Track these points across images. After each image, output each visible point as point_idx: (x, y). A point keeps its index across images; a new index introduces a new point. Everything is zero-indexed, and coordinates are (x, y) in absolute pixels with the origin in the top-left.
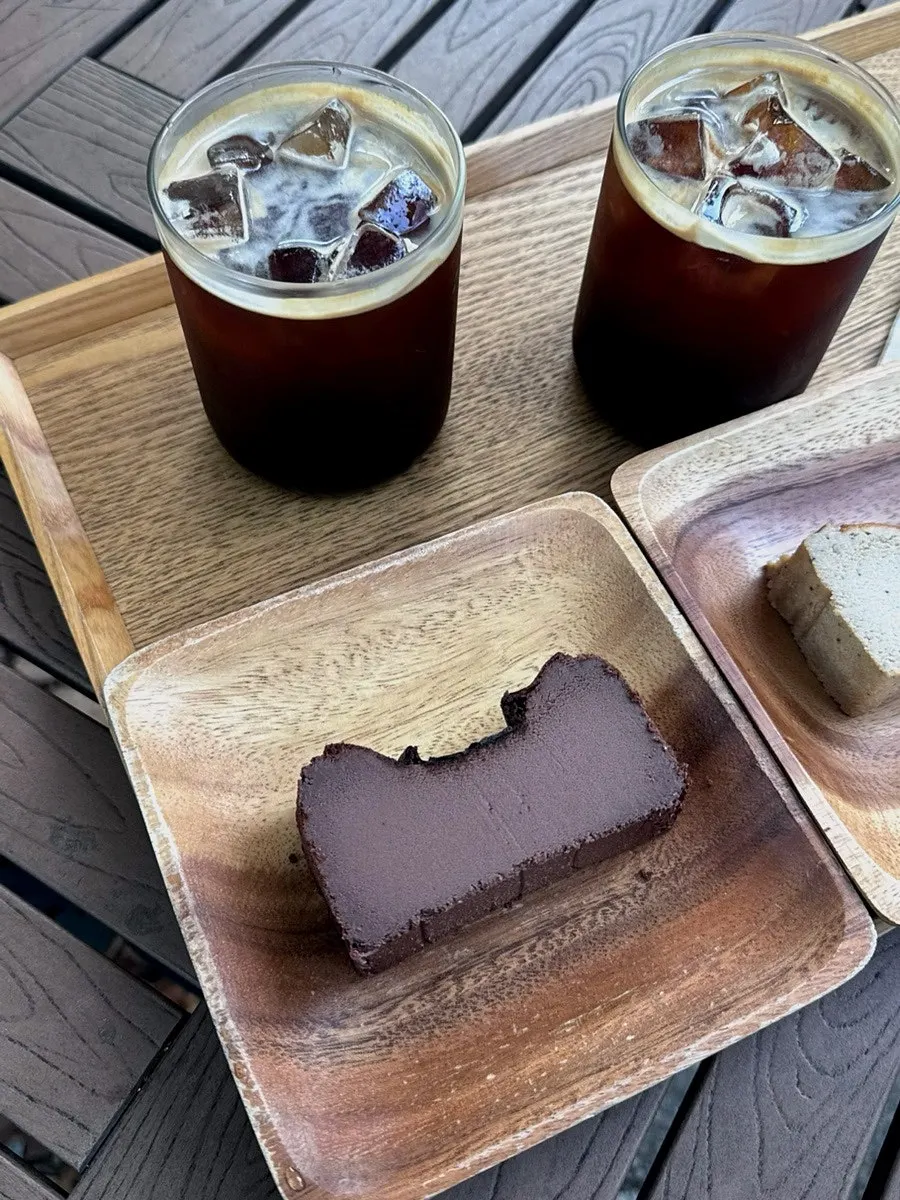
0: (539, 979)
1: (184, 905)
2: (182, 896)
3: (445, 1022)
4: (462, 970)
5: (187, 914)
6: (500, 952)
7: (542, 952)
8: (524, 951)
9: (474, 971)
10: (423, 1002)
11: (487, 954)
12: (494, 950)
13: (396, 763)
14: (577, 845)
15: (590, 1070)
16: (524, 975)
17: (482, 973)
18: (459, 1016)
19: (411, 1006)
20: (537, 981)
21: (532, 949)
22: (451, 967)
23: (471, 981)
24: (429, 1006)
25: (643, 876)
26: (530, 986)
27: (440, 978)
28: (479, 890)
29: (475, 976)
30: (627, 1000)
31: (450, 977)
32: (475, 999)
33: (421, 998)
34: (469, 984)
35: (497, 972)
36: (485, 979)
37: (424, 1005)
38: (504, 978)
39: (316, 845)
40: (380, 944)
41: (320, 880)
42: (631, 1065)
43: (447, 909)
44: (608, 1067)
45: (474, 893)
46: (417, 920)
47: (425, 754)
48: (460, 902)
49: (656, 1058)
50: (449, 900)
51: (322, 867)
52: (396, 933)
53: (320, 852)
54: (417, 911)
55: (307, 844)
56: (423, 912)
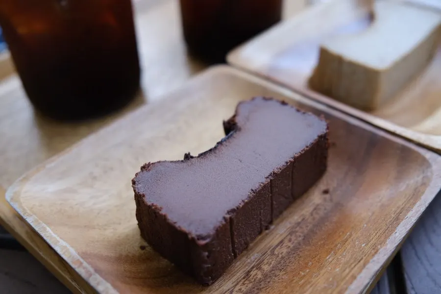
0: (301, 250)
1: (88, 272)
2: (84, 268)
3: (263, 288)
4: (259, 264)
5: (91, 275)
6: (275, 248)
7: (296, 240)
8: (286, 243)
9: (266, 261)
10: (246, 285)
11: (269, 252)
12: (271, 249)
13: (182, 161)
14: (292, 160)
15: (353, 265)
16: (293, 252)
17: (270, 260)
18: (269, 282)
19: (240, 289)
20: (301, 251)
21: (290, 241)
22: (253, 265)
23: (267, 266)
24: (250, 285)
25: (326, 192)
26: (298, 255)
27: (249, 272)
28: (253, 194)
29: (267, 263)
30: (351, 235)
31: (255, 269)
32: (273, 272)
33: (244, 284)
34: (266, 268)
35: (278, 257)
36: (273, 262)
37: (247, 286)
38: (283, 258)
39: (155, 204)
40: (212, 232)
41: (164, 218)
42: (373, 252)
43: (241, 206)
44: (362, 259)
45: (251, 196)
46: (228, 216)
47: (195, 154)
48: (246, 201)
49: (383, 243)
50: (240, 201)
51: (163, 212)
52: (218, 224)
53: (159, 206)
54: (226, 212)
55: (150, 207)
56: (228, 212)
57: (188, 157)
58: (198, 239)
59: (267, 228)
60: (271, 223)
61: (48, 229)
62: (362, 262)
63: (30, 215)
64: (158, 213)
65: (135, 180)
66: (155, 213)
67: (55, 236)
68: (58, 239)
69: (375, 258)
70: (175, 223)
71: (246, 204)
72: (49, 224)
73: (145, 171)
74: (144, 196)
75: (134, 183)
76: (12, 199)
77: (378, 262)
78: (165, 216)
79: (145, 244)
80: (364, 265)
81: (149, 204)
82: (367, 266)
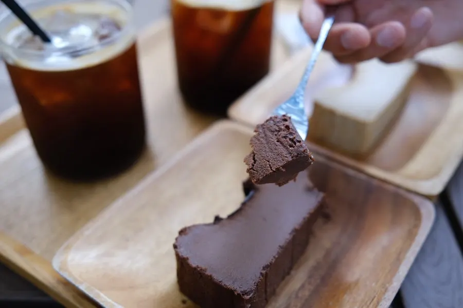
6: (298, 292)
7: (314, 282)
8: (307, 286)
12: (295, 292)
13: (213, 223)
15: (368, 303)
21: (310, 283)
28: (281, 249)
29: (294, 306)
35: (302, 299)
38: (306, 300)
39: (200, 266)
40: (253, 288)
41: (210, 278)
42: (383, 290)
43: (273, 261)
44: (375, 297)
45: (280, 252)
46: (264, 272)
47: (224, 215)
48: (277, 256)
49: (390, 282)
50: (272, 258)
51: (208, 273)
52: (258, 280)
53: (203, 267)
54: (262, 268)
55: (195, 269)
56: (264, 268)
57: (217, 219)
58: (243, 295)
59: (288, 273)
60: (291, 269)
61: (102, 295)
62: (375, 300)
63: (81, 283)
64: (204, 274)
65: (177, 244)
66: (200, 273)
67: (109, 300)
68: (113, 303)
69: (386, 296)
70: (220, 282)
71: (277, 259)
72: (101, 290)
73: (183, 236)
74: (188, 259)
75: (175, 247)
76: (60, 269)
77: (389, 299)
78: (211, 276)
79: (185, 298)
80: (378, 303)
81: (194, 266)
82: (380, 304)
